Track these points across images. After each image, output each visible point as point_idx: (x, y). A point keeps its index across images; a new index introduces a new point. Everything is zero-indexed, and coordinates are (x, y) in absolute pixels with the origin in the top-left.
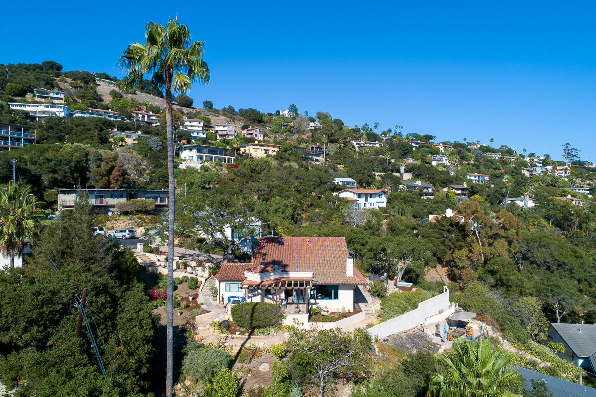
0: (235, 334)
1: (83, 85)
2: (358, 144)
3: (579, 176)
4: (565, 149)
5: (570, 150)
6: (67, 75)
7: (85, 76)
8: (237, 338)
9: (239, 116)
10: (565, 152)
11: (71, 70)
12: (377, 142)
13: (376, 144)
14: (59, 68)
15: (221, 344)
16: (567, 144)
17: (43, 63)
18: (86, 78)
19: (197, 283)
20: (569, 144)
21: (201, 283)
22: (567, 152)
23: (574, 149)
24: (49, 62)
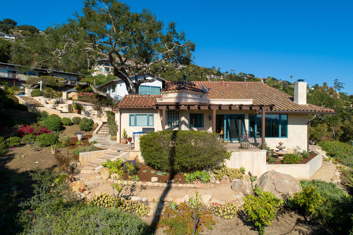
0: (150, 180)
1: (30, 33)
2: (210, 77)
3: (345, 99)
4: (335, 83)
5: (338, 84)
6: (20, 28)
7: (32, 28)
8: (153, 187)
9: (134, 59)
10: (335, 85)
11: (22, 25)
12: (222, 76)
13: (221, 77)
14: (15, 24)
15: (122, 199)
16: (336, 80)
17: (3, 20)
18: (32, 30)
19: (91, 125)
20: (337, 80)
21: (98, 125)
22: (337, 84)
23: (340, 83)
24: (8, 20)
